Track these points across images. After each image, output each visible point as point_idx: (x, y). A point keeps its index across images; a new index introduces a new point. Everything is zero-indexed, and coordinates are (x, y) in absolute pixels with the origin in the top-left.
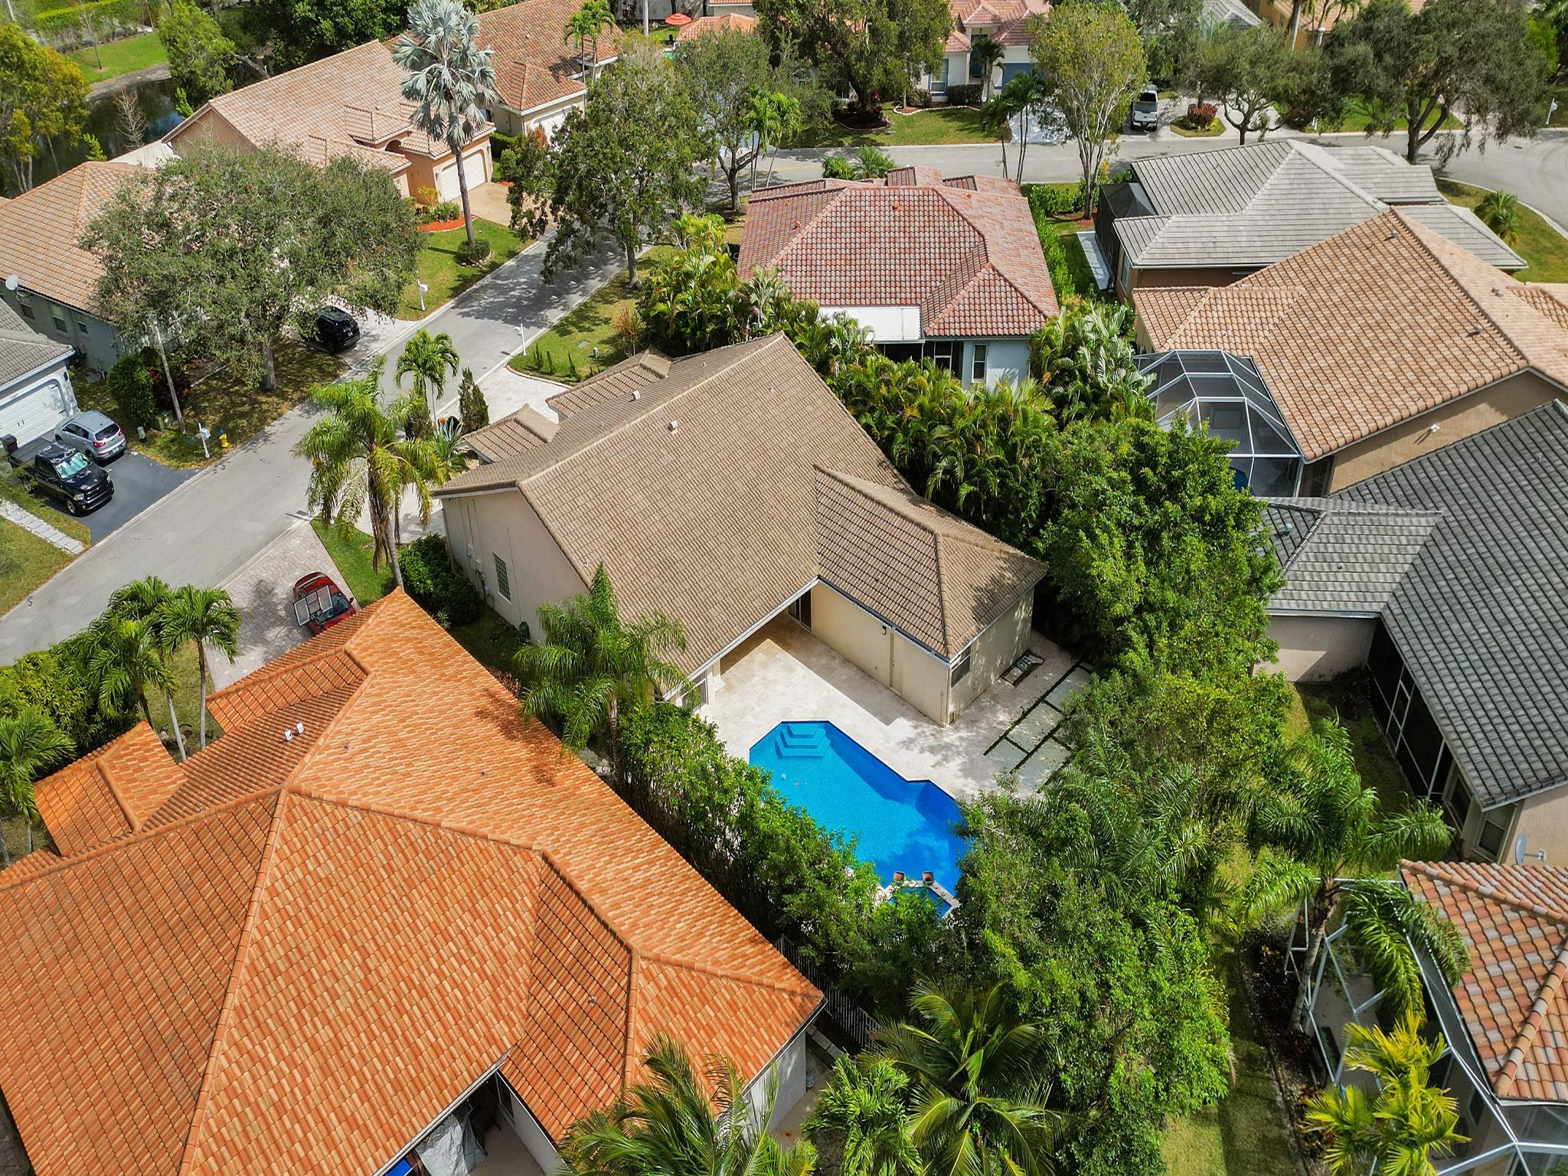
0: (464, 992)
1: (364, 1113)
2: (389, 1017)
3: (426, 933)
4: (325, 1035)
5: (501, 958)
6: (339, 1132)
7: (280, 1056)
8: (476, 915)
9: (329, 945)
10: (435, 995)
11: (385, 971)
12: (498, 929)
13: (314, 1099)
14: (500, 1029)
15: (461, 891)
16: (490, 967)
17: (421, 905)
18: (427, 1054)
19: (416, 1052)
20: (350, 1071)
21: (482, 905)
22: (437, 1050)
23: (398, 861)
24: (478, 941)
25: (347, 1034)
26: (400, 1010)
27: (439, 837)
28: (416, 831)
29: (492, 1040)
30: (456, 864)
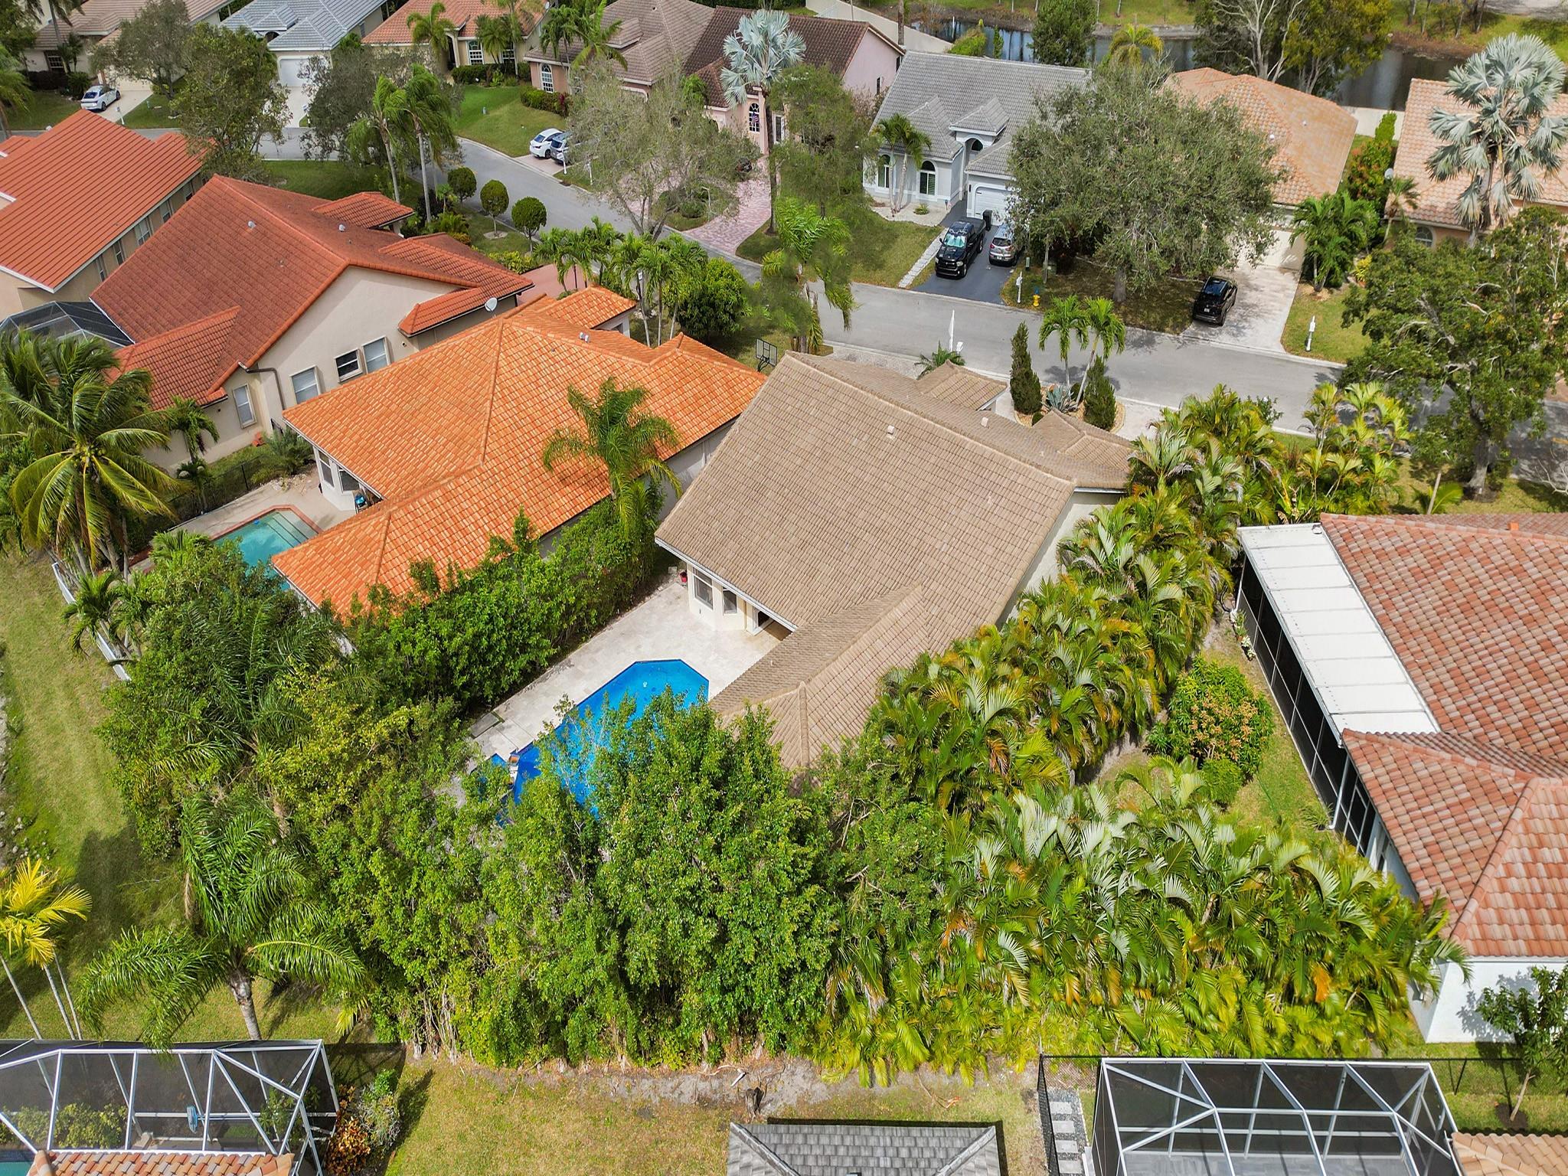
0: (410, 459)
2: (400, 431)
3: (436, 426)
10: (409, 445)
11: (419, 417)
12: (438, 460)
14: (393, 486)
15: (456, 430)
16: (421, 466)
18: (382, 458)
19: (384, 453)
20: (378, 427)
26: (402, 435)
27: (483, 404)
28: (484, 392)
29: (388, 485)
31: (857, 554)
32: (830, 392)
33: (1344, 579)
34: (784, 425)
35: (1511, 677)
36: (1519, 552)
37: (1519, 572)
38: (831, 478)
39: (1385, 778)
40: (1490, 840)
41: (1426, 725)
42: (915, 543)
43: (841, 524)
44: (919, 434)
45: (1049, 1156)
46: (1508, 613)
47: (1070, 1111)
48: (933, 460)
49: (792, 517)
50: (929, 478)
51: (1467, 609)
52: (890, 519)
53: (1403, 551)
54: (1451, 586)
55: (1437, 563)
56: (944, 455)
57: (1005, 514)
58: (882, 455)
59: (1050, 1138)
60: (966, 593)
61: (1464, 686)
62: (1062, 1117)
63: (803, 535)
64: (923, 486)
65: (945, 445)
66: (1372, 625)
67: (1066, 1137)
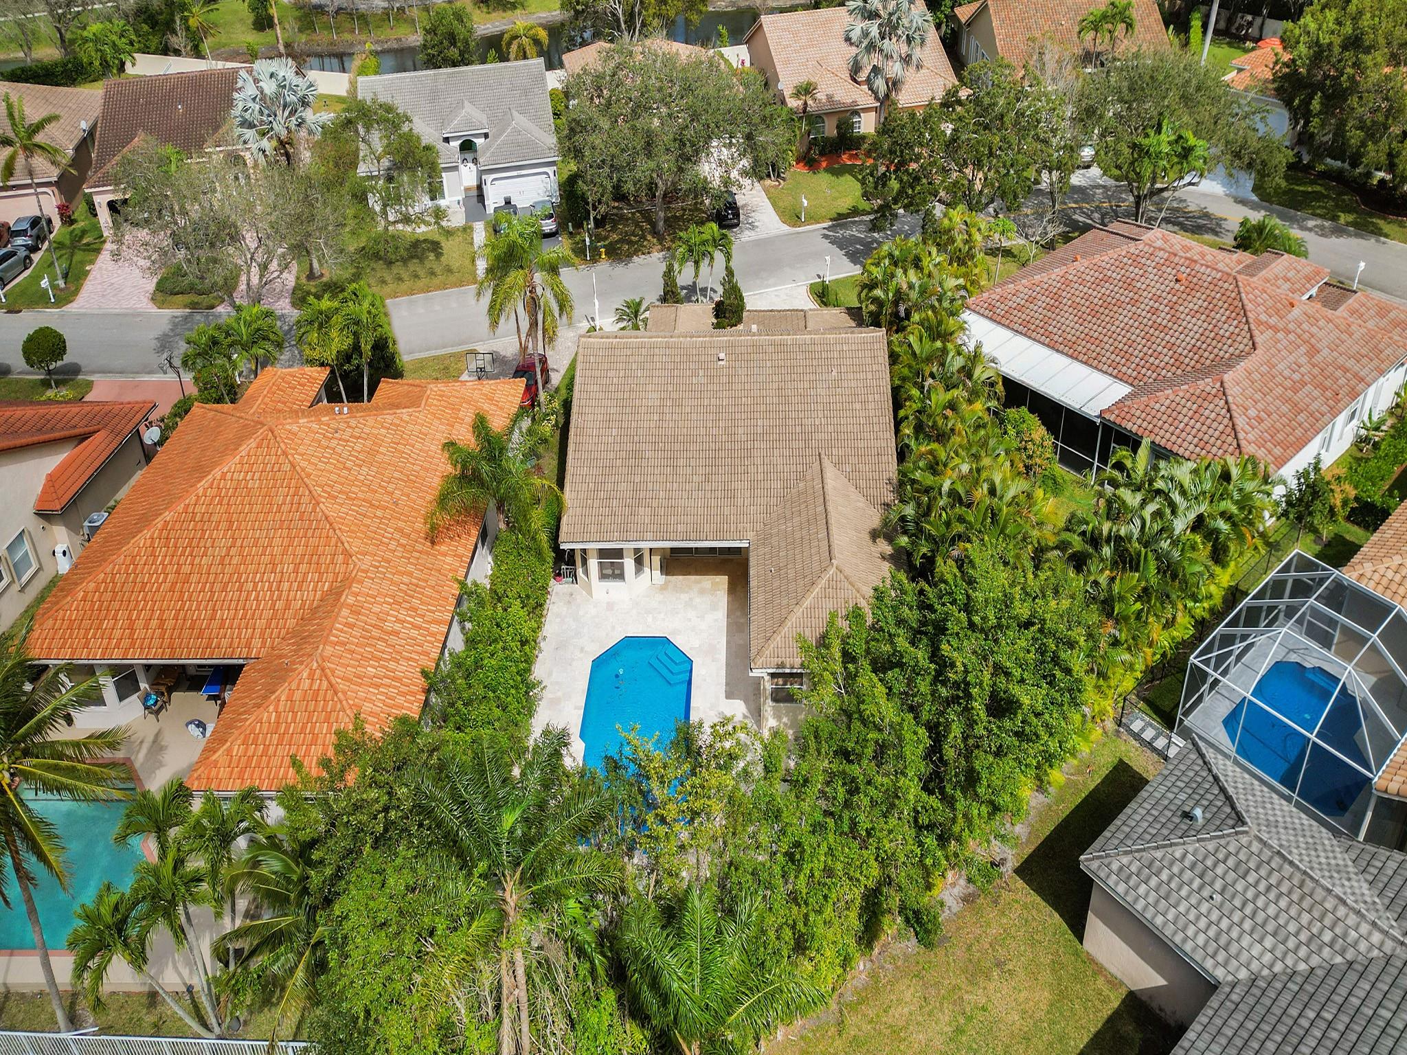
0: (258, 605)
1: (169, 624)
2: (217, 587)
3: (267, 559)
4: (186, 569)
5: (287, 607)
6: (154, 623)
7: (162, 563)
8: (296, 571)
9: (223, 525)
10: (244, 594)
11: (235, 561)
12: (300, 588)
13: (158, 597)
14: (257, 642)
15: (300, 550)
16: (279, 605)
17: (277, 541)
18: (215, 624)
19: (213, 618)
20: (181, 598)
21: (303, 568)
22: (222, 627)
23: (285, 508)
24: (286, 586)
25: (194, 578)
26: (224, 589)
27: (314, 510)
28: (305, 499)
29: (248, 645)
30: (310, 533)
31: (759, 461)
32: (644, 351)
33: (1007, 334)
34: (620, 395)
35: (1148, 337)
36: (1098, 268)
37: (1107, 279)
38: (694, 416)
39: (1145, 424)
40: (1226, 421)
41: (1124, 390)
42: (798, 429)
43: (728, 446)
44: (743, 350)
45: (1159, 754)
46: (1119, 304)
47: (1143, 724)
48: (769, 364)
49: (681, 462)
50: (775, 378)
51: (1095, 313)
52: (766, 423)
53: (1030, 300)
54: (1074, 306)
55: (1057, 297)
56: (775, 356)
57: (851, 376)
58: (725, 379)
59: (1149, 745)
60: (861, 444)
61: (1128, 357)
62: (1143, 730)
63: (701, 471)
64: (775, 386)
65: (771, 349)
66: (1046, 351)
67: (1155, 738)
